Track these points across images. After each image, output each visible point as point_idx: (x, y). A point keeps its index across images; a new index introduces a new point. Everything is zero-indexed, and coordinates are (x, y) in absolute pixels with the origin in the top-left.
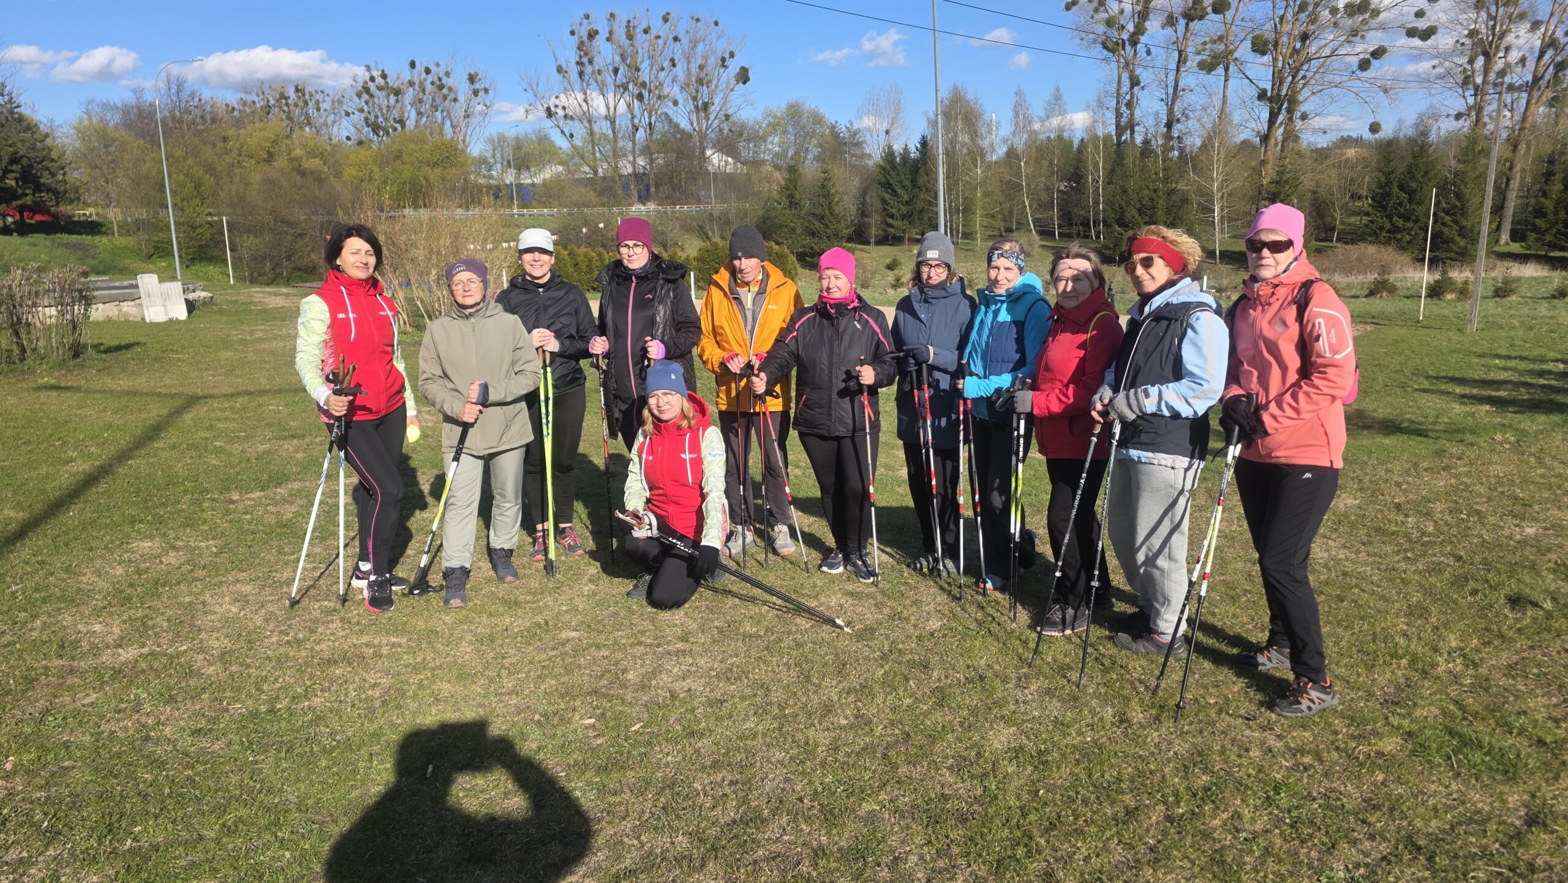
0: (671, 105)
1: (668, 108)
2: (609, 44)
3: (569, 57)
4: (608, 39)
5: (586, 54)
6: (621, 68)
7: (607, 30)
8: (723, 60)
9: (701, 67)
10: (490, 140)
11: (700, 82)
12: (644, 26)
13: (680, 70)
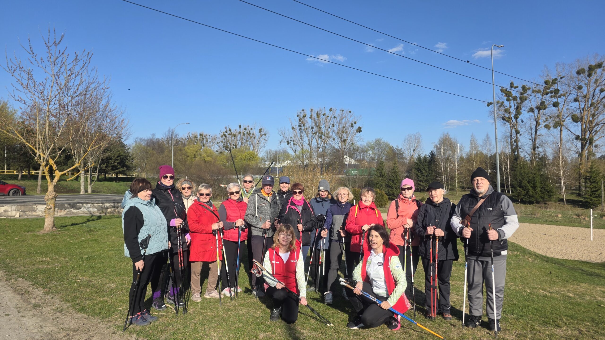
0: (332, 140)
1: (331, 141)
2: (310, 119)
3: (296, 124)
4: (310, 118)
5: (302, 123)
6: (315, 127)
7: (310, 115)
8: (352, 124)
9: (344, 127)
10: (267, 152)
11: (343, 132)
12: (323, 113)
13: (336, 128)
